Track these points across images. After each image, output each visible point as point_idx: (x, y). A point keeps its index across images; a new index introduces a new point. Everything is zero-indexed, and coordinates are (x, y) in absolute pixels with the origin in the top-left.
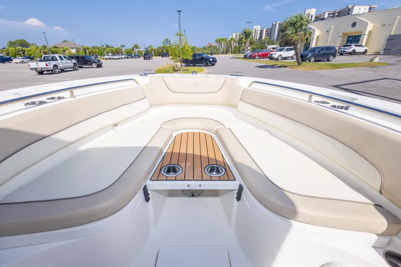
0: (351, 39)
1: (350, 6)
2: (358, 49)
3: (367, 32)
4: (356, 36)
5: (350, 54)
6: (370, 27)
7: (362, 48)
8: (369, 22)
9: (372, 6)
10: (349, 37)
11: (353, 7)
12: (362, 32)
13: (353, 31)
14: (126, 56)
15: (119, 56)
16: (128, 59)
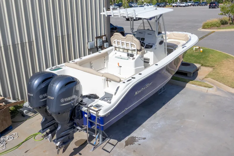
14: (193, 3)
15: (185, 4)
16: (195, 7)
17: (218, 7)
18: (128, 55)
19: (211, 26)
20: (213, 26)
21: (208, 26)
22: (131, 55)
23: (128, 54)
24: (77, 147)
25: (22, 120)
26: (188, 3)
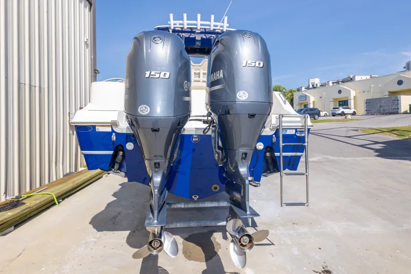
0: (341, 103)
1: (351, 76)
2: (346, 111)
3: (352, 98)
4: (345, 101)
5: (339, 114)
6: (353, 93)
7: (349, 110)
8: (351, 90)
9: (372, 76)
10: (339, 101)
11: (354, 76)
12: (348, 98)
13: (342, 97)
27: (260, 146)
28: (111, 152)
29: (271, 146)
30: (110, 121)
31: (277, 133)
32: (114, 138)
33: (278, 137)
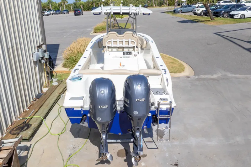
14: (55, 12)
15: (48, 13)
16: (57, 15)
17: (82, 14)
18: (124, 54)
19: (101, 29)
20: (103, 29)
21: (99, 30)
22: (128, 53)
23: (124, 52)
24: (125, 158)
25: (23, 163)
26: (50, 12)
27: (150, 115)
28: (81, 117)
29: (154, 114)
30: (80, 106)
31: (157, 110)
32: (82, 112)
33: (157, 111)
